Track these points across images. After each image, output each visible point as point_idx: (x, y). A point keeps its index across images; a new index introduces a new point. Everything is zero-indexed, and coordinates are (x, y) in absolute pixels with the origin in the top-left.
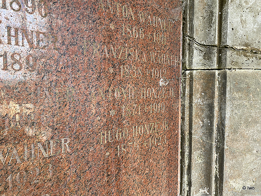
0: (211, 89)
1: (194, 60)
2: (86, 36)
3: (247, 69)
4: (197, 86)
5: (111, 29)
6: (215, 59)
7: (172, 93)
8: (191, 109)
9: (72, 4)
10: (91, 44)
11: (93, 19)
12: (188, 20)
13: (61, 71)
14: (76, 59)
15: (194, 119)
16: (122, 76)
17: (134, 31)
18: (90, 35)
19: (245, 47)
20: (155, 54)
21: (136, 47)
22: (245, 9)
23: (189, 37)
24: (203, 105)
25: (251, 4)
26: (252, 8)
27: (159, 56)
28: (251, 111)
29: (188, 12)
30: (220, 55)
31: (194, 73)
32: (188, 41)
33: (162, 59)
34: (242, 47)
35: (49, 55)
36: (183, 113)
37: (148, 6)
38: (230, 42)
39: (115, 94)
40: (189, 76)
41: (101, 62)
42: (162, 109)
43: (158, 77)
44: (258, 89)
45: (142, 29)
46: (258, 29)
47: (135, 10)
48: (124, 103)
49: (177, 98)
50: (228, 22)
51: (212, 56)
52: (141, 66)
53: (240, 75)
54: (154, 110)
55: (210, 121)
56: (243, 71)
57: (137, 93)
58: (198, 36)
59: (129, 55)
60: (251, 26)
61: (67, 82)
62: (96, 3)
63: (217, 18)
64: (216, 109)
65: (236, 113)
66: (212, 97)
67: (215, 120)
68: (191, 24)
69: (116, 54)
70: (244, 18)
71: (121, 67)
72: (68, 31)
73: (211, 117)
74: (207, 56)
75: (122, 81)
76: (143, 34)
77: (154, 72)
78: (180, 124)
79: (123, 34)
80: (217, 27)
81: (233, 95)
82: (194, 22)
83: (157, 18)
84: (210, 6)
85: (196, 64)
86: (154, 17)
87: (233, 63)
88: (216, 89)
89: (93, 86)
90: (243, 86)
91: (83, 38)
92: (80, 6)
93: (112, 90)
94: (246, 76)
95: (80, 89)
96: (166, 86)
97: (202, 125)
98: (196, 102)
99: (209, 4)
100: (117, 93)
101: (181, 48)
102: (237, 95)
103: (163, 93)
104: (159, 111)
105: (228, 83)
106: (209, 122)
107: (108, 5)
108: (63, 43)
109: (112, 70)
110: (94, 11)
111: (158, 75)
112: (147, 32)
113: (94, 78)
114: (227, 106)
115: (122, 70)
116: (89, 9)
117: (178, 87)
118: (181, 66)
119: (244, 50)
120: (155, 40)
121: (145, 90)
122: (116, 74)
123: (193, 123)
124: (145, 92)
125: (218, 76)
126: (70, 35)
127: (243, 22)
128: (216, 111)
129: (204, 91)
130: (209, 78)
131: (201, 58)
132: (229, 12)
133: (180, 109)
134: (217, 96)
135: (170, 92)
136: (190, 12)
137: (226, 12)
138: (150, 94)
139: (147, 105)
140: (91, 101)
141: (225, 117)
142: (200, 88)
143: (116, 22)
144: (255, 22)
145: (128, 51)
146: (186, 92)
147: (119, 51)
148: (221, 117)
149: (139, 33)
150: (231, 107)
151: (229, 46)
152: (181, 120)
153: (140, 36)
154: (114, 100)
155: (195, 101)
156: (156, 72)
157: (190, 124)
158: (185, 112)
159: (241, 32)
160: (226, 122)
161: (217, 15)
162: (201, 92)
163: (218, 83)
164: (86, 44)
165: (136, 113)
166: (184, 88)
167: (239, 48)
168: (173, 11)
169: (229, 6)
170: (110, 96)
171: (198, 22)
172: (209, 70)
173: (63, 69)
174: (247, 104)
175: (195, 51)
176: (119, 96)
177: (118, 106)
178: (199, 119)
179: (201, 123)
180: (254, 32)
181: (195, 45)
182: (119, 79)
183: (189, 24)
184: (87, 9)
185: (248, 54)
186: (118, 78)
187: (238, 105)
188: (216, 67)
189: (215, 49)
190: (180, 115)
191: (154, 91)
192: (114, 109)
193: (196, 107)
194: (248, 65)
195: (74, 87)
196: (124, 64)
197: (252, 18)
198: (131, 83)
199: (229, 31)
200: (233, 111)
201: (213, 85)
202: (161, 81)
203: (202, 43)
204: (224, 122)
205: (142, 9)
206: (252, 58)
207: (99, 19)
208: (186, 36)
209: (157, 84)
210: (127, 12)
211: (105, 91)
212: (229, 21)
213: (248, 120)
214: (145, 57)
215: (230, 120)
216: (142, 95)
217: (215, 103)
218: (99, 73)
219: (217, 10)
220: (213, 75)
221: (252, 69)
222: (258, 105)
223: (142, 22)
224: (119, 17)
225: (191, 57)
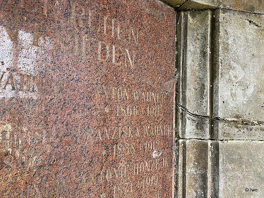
0: (204, 159)
1: (186, 130)
2: (81, 125)
3: (239, 140)
4: (191, 155)
5: (106, 112)
6: (208, 130)
7: (165, 163)
8: (184, 179)
9: (68, 97)
10: (85, 131)
11: (89, 106)
12: (181, 90)
13: (53, 164)
14: (69, 149)
15: (187, 189)
16: (114, 156)
17: (128, 110)
18: (84, 123)
19: (236, 119)
20: (148, 127)
21: (129, 125)
22: (235, 84)
23: (182, 106)
24: (197, 175)
25: (240, 78)
26: (241, 82)
27: (152, 128)
28: (245, 182)
29: (181, 84)
30: (212, 126)
31: (187, 143)
32: (181, 111)
33: (155, 130)
34: (233, 119)
35: (42, 150)
36: (177, 182)
37: (142, 84)
38: (221, 114)
39: (107, 176)
40: (183, 145)
41: (94, 147)
42: (155, 181)
43: (151, 149)
44: (251, 160)
45: (136, 107)
46: (247, 102)
47: (130, 90)
48: (115, 183)
49: (171, 167)
50: (219, 96)
51: (205, 126)
52: (134, 141)
53: (232, 146)
54: (147, 184)
55: (204, 192)
56: (235, 142)
57: (130, 171)
58: (191, 106)
59: (123, 133)
60: (241, 99)
61: (58, 174)
62: (93, 91)
63: (208, 91)
64: (210, 180)
65: (229, 185)
66: (205, 168)
67: (208, 192)
68: (184, 95)
69: (110, 135)
70: (233, 92)
71: (114, 147)
72: (62, 123)
73: (204, 188)
74: (200, 126)
75: (115, 161)
76: (137, 111)
77: (147, 145)
78: (173, 193)
79: (118, 115)
80: (209, 100)
81: (226, 166)
82: (186, 93)
83: (150, 93)
84: (201, 79)
85: (189, 133)
86: (148, 93)
87: (225, 135)
88: (209, 160)
89: (84, 173)
90: (236, 157)
91: (77, 127)
92: (76, 98)
93: (104, 172)
94: (238, 147)
95: (71, 178)
96: (160, 157)
97: (195, 196)
98: (189, 172)
99: (200, 77)
100: (109, 175)
101: (174, 116)
102: (230, 167)
103: (156, 165)
104: (152, 184)
105: (221, 155)
106: (202, 193)
107: (104, 91)
108: (57, 136)
109: (104, 153)
110: (90, 99)
111: (151, 148)
112: (140, 108)
113: (86, 164)
114: (220, 178)
115: (115, 150)
116: (85, 98)
117: (171, 156)
118: (174, 134)
119: (235, 122)
120: (148, 114)
121: (138, 165)
122: (108, 155)
123: (186, 194)
124: (138, 167)
125: (211, 147)
126: (65, 127)
127: (233, 95)
128: (209, 182)
129: (197, 160)
130: (202, 148)
131: (194, 127)
132: (219, 86)
133: (173, 177)
134: (210, 166)
135: (164, 162)
136: (182, 84)
137: (216, 86)
138: (143, 168)
139: (140, 181)
140: (81, 189)
141: (218, 189)
142: (193, 157)
143: (111, 105)
144: (244, 95)
145: (121, 129)
146: (180, 161)
147: (112, 132)
148: (215, 189)
149: (133, 111)
150: (225, 179)
151: (220, 118)
152: (175, 189)
153: (134, 114)
154: (106, 182)
155: (188, 170)
156: (149, 145)
157: (183, 194)
158: (178, 181)
159: (232, 104)
160: (219, 194)
161: (209, 88)
162: (194, 161)
163: (210, 153)
164: (79, 132)
165: (128, 191)
166: (178, 157)
167: (230, 120)
168: (166, 83)
169: (219, 81)
170: (101, 180)
171: (190, 93)
172: (202, 139)
173: (56, 161)
174: (240, 175)
175: (188, 121)
176: (110, 177)
177: (109, 187)
178: (192, 189)
179: (194, 193)
180: (244, 105)
181: (188, 116)
182: (111, 160)
183: (181, 95)
184: (83, 98)
185: (239, 126)
186: (110, 158)
187: (231, 177)
188: (208, 137)
189: (207, 120)
190: (174, 183)
191: (147, 164)
192: (105, 191)
193: (189, 176)
194: (240, 136)
195: (65, 178)
196: (117, 144)
197: (241, 92)
198: (123, 161)
199: (220, 104)
200: (226, 183)
201: (206, 155)
202: (154, 153)
203: (195, 113)
204: (218, 194)
205: (136, 88)
206: (243, 129)
207: (94, 106)
208: (179, 106)
209: (150, 157)
210: (121, 93)
211: (97, 175)
212: (219, 94)
213: (242, 191)
214: (138, 133)
215: (224, 192)
216: (134, 171)
217: (208, 174)
218: (91, 158)
219: (208, 83)
220: (206, 145)
221: (244, 140)
222: (251, 177)
223: (136, 100)
224: (114, 100)
225: (184, 126)
